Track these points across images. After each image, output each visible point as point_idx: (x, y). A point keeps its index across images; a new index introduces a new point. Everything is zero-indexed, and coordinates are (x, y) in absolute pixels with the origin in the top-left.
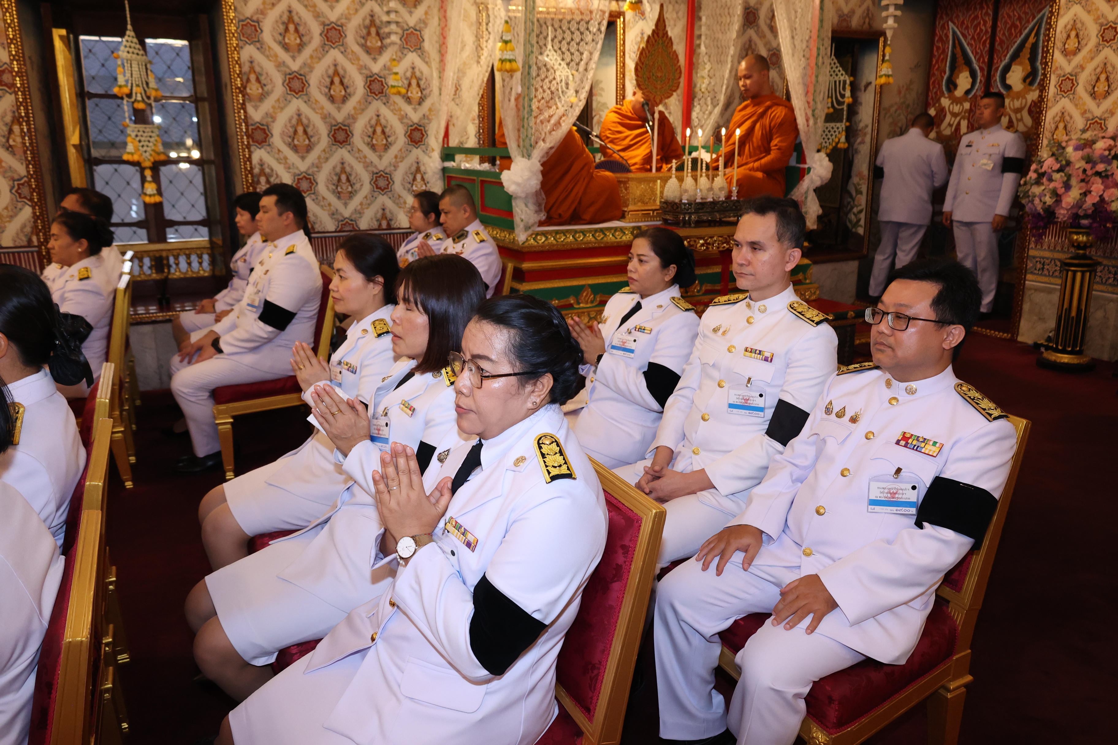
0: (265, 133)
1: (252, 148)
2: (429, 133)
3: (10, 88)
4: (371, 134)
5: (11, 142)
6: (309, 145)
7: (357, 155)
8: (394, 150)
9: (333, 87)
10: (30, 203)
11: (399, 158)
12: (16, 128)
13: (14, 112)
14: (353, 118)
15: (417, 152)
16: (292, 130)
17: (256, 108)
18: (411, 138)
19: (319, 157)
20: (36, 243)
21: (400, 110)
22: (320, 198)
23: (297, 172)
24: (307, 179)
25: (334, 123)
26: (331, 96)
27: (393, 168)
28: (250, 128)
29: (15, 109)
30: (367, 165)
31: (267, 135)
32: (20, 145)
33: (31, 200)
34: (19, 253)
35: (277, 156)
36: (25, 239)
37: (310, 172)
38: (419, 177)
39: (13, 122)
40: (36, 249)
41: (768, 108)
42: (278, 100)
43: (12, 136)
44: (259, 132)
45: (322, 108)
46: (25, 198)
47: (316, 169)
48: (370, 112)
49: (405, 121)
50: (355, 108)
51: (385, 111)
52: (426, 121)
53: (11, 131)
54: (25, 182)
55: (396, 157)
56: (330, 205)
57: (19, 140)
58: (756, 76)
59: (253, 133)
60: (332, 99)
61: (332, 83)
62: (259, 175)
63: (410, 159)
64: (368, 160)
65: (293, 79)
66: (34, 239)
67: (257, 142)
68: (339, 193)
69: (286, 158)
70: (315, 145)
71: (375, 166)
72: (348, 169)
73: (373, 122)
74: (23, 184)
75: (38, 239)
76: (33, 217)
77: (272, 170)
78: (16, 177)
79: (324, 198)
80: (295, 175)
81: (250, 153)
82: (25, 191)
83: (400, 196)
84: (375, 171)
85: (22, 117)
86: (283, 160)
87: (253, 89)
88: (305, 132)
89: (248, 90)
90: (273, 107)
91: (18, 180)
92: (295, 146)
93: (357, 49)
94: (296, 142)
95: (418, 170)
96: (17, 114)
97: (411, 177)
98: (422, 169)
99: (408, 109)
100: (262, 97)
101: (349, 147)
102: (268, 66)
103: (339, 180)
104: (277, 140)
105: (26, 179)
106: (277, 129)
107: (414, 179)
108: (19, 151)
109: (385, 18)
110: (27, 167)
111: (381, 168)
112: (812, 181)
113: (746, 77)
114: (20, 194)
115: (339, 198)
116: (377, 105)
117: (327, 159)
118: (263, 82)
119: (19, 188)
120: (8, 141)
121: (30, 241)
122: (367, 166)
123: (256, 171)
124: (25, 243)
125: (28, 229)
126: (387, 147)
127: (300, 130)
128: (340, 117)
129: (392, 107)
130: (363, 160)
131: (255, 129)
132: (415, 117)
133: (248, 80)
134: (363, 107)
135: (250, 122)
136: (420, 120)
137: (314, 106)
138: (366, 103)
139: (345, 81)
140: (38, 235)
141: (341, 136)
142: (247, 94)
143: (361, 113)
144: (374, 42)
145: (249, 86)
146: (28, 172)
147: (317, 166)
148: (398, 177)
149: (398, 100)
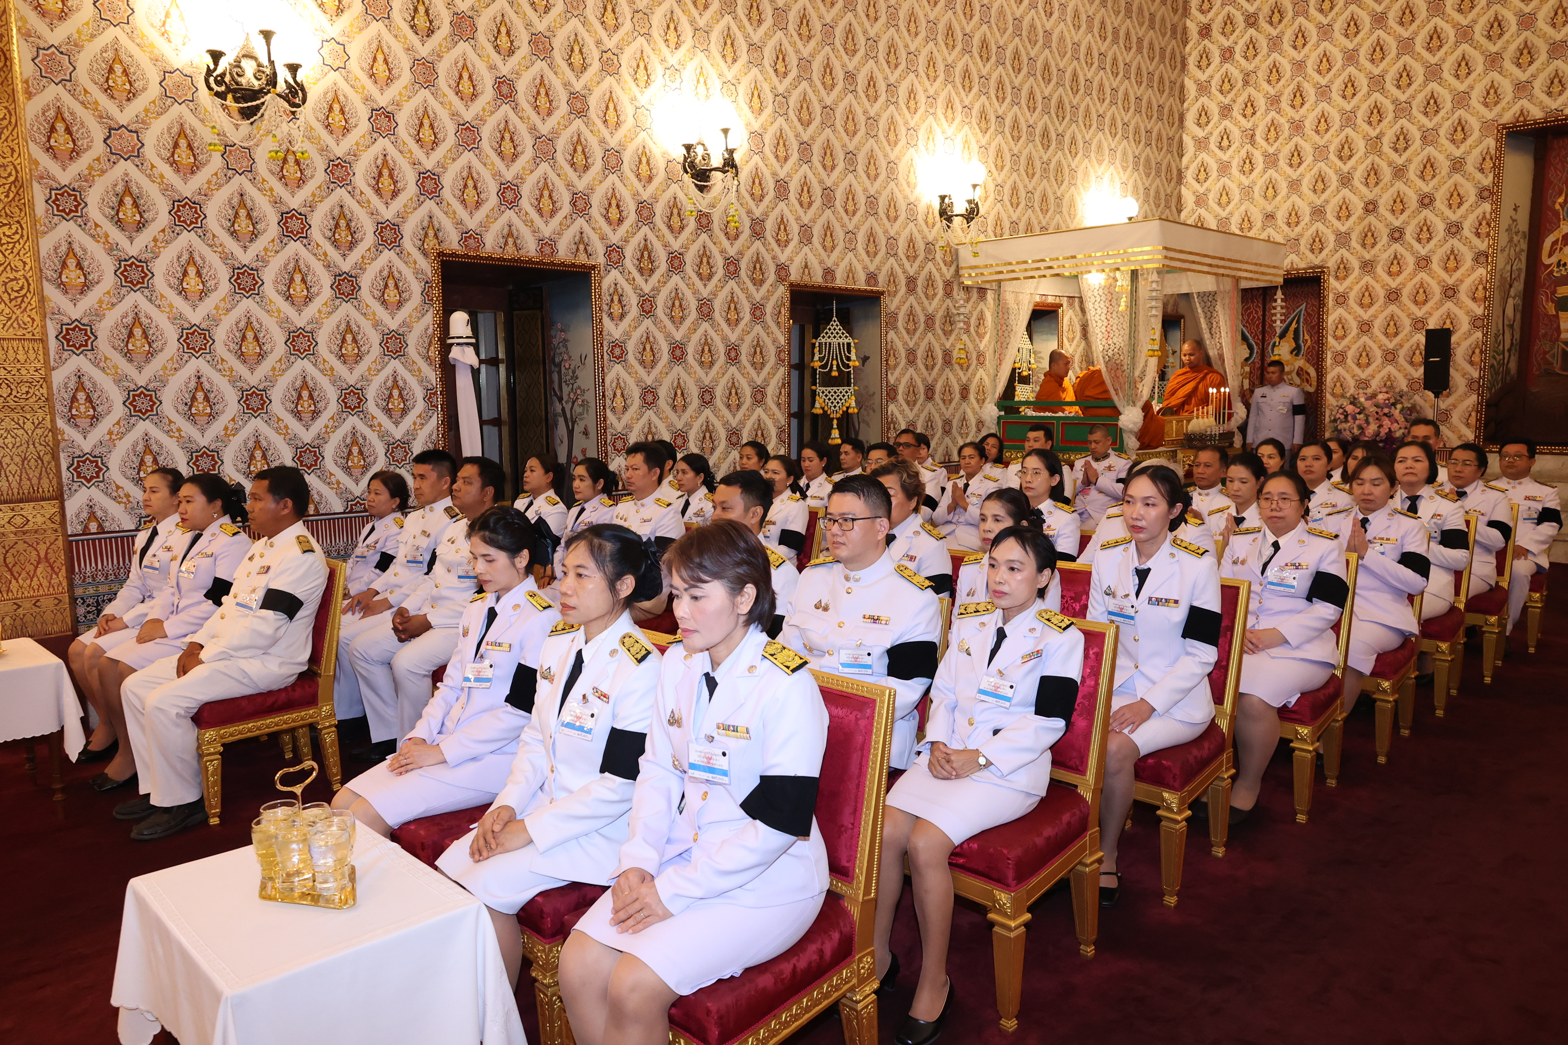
0: (895, 392)
1: (889, 403)
2: (971, 391)
4: (943, 392)
6: (915, 401)
7: (937, 408)
8: (954, 404)
9: (928, 359)
11: (956, 410)
13: (783, 380)
14: (936, 380)
15: (964, 405)
16: (908, 390)
17: (892, 374)
18: (962, 395)
19: (919, 410)
21: (958, 375)
25: (927, 385)
27: (953, 417)
28: (889, 389)
30: (941, 415)
31: (896, 394)
32: (784, 403)
33: (786, 443)
35: (900, 409)
38: (965, 423)
39: (782, 387)
41: (1207, 374)
42: (903, 369)
44: (892, 392)
45: (922, 374)
46: (783, 441)
47: (917, 418)
48: (944, 377)
49: (960, 383)
50: (937, 374)
51: (951, 376)
52: (970, 383)
53: (780, 393)
54: (783, 429)
55: (954, 409)
57: (784, 399)
58: (1197, 354)
59: (889, 392)
60: (927, 367)
61: (927, 356)
63: (961, 411)
64: (941, 412)
65: (910, 353)
67: (891, 399)
69: (904, 410)
70: (918, 400)
71: (945, 416)
72: (932, 418)
73: (945, 384)
74: (782, 431)
77: (897, 419)
78: (780, 426)
81: (888, 407)
82: (783, 436)
83: (955, 438)
84: (945, 419)
85: (786, 384)
86: (902, 412)
87: (892, 362)
88: (914, 392)
89: (889, 363)
90: (900, 374)
92: (908, 401)
93: (940, 332)
94: (909, 399)
95: (964, 418)
97: (961, 424)
98: (967, 417)
99: (961, 373)
100: (895, 366)
101: (933, 402)
102: (899, 345)
104: (900, 397)
105: (784, 427)
106: (901, 389)
108: (783, 407)
109: (955, 312)
111: (947, 417)
112: (1236, 421)
113: (1190, 355)
114: (780, 438)
116: (947, 371)
117: (923, 410)
118: (896, 356)
119: (780, 434)
120: (780, 401)
123: (890, 420)
126: (951, 402)
127: (912, 389)
128: (930, 380)
129: (954, 373)
130: (939, 411)
131: (891, 390)
132: (964, 380)
134: (941, 373)
135: (889, 385)
136: (967, 381)
137: (919, 373)
138: (942, 370)
139: (934, 355)
141: (930, 395)
142: (888, 365)
143: (940, 378)
144: (948, 328)
145: (890, 359)
146: (786, 422)
147: (918, 416)
148: (955, 423)
149: (957, 367)
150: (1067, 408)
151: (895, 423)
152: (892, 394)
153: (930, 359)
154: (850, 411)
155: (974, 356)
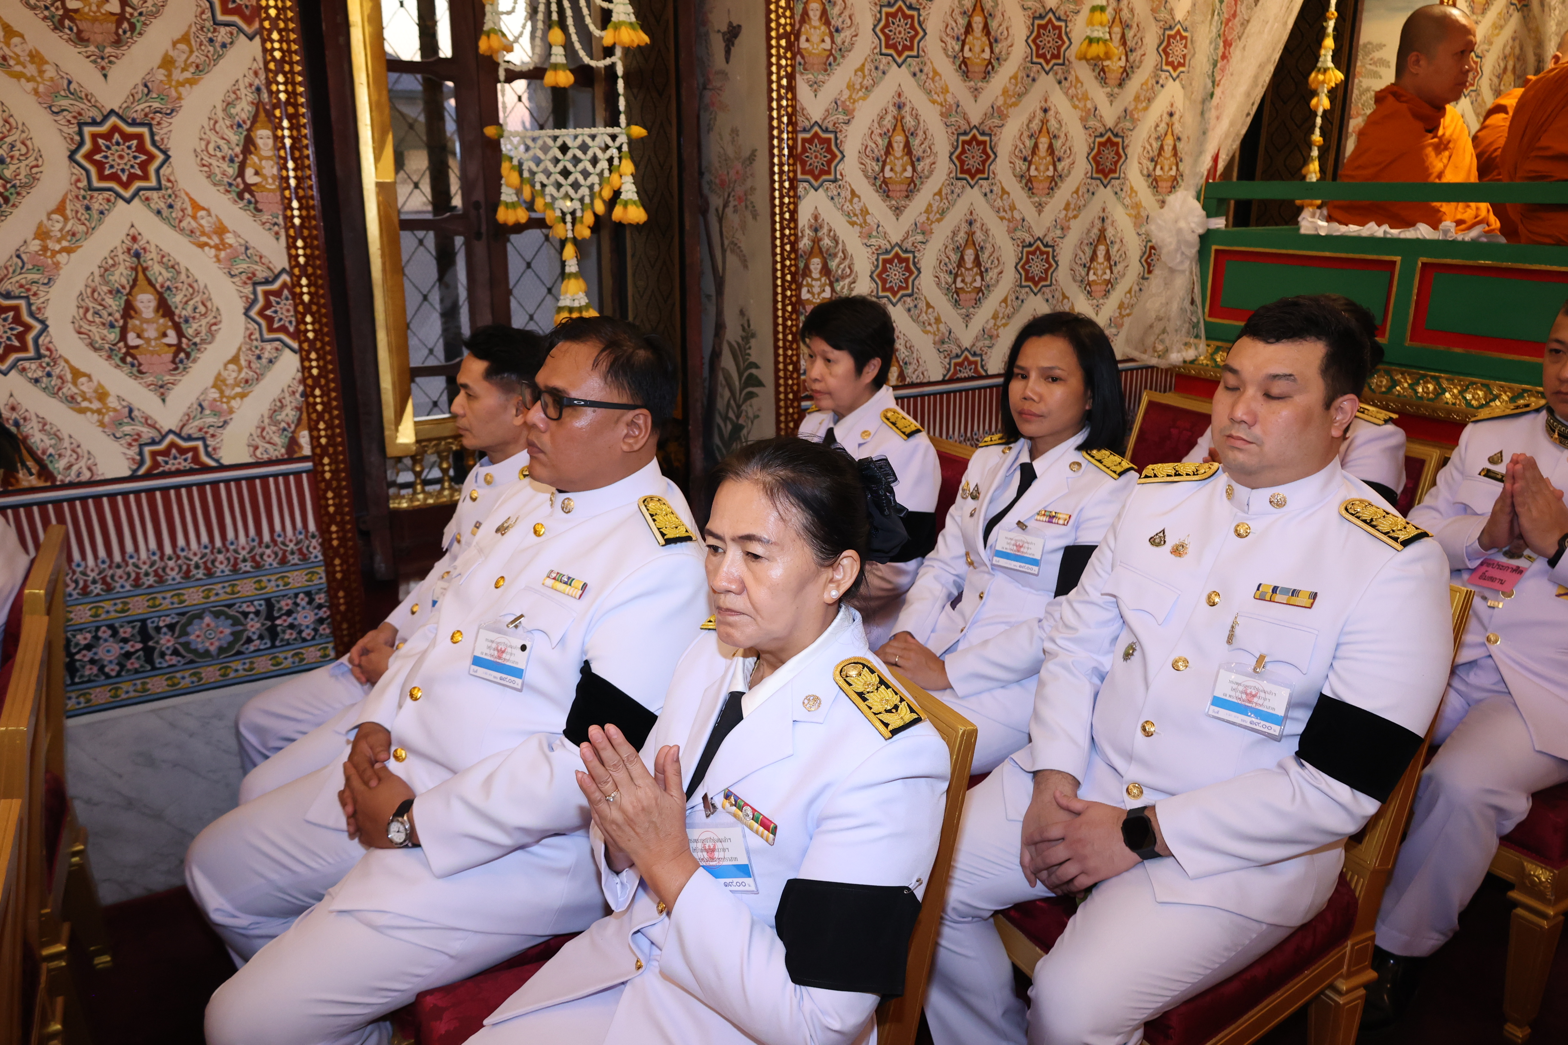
0: (829, 150)
1: (801, 188)
2: (1129, 151)
3: (249, 21)
4: (1027, 152)
5: (251, 178)
6: (912, 180)
7: (999, 203)
8: (1065, 192)
9: (970, 38)
10: (295, 345)
11: (1073, 209)
12: (263, 137)
13: (258, 90)
14: (999, 113)
15: (1105, 195)
16: (882, 143)
17: (815, 86)
18: (1098, 163)
19: (928, 210)
20: (307, 451)
21: (1086, 97)
22: (922, 305)
23: (885, 245)
24: (901, 260)
25: (965, 127)
26: (964, 62)
27: (1059, 232)
28: (801, 136)
29: (260, 81)
30: (1016, 225)
31: (834, 156)
32: (272, 185)
33: (299, 335)
34: (264, 478)
35: (847, 207)
36: (280, 441)
37: (908, 245)
38: (1101, 251)
39: (255, 119)
40: (309, 465)
42: (861, 69)
43: (254, 158)
44: (817, 147)
45: (945, 90)
46: (283, 329)
47: (920, 238)
48: (1031, 103)
49: (1092, 123)
50: (1005, 92)
51: (1060, 102)
52: (1128, 125)
53: (249, 145)
54: (284, 285)
55: (1067, 207)
56: (938, 320)
57: (270, 169)
59: (804, 150)
60: (964, 67)
61: (969, 28)
62: (811, 254)
63: (1091, 213)
64: (1017, 215)
65: (894, 15)
66: (304, 438)
67: (811, 172)
68: (958, 291)
69: (865, 212)
70: (923, 178)
71: (1029, 230)
72: (979, 236)
73: (1035, 125)
74: (278, 293)
75: (314, 440)
76: (303, 381)
77: (835, 240)
78: (261, 274)
79: (928, 305)
80: (879, 251)
81: (796, 199)
82: (284, 311)
83: (1065, 297)
84: (1029, 239)
85: (278, 105)
86: (860, 218)
88: (908, 148)
89: (803, 44)
90: (850, 86)
91: (267, 282)
92: (885, 182)
94: (888, 174)
95: (1102, 236)
96: (265, 96)
97: (1089, 252)
98: (1110, 232)
99: (1098, 94)
100: (830, 61)
101: (985, 183)
103: (961, 262)
104: (850, 167)
105: (285, 278)
106: (854, 140)
107: (1093, 257)
108: (270, 199)
110: (291, 246)
111: (1039, 233)
114: (270, 320)
115: (957, 303)
116: (1046, 82)
117: (943, 213)
118: (836, 22)
119: (268, 305)
120: (241, 173)
121: (293, 444)
122: (1015, 229)
123: (804, 243)
124: (280, 452)
125: (289, 414)
126: (1054, 183)
127: (899, 141)
128: (975, 113)
129: (1072, 91)
130: (1008, 216)
131: (810, 141)
132: (1109, 114)
133: (805, 16)
134: (1020, 89)
135: (802, 122)
136: (1119, 120)
137: (930, 84)
138: (1026, 79)
139: (993, 24)
140: (313, 429)
141: (973, 160)
142: (799, 52)
143: (1015, 105)
145: (805, 28)
146: (292, 258)
147: (924, 230)
148: (1066, 252)
149: (1084, 72)
150: (1446, 208)
151: (826, 256)
152: (815, 157)
153: (977, 39)
154: (618, 213)
155: (1151, 38)
